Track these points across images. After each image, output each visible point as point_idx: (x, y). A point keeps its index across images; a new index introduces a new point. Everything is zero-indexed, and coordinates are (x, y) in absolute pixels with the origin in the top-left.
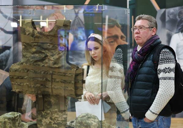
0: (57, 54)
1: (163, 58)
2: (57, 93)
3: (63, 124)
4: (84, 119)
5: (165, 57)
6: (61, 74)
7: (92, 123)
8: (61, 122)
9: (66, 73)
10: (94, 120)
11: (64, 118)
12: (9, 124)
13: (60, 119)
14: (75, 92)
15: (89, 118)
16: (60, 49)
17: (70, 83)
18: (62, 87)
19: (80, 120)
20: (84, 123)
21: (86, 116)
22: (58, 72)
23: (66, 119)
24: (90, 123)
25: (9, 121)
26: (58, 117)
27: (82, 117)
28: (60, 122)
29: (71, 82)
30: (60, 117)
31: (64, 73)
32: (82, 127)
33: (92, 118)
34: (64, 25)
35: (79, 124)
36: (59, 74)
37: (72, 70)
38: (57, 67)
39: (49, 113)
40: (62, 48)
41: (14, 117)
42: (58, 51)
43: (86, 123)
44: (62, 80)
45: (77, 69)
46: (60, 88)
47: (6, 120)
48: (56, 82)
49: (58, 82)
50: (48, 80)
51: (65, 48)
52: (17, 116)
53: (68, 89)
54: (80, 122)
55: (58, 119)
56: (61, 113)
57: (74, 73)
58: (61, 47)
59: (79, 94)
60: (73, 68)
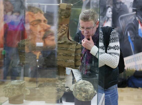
0: (60, 32)
1: (113, 38)
2: (59, 64)
3: (62, 89)
4: (83, 86)
5: (115, 37)
6: (63, 49)
7: (89, 89)
8: (61, 88)
9: (68, 48)
10: (90, 86)
11: (63, 85)
12: (17, 90)
13: (59, 86)
14: (75, 64)
15: (86, 85)
16: (63, 28)
17: (70, 56)
18: (63, 59)
19: (79, 87)
20: (83, 89)
21: (84, 84)
22: (61, 47)
23: (64, 86)
24: (88, 89)
25: (17, 88)
26: (58, 84)
27: (80, 84)
28: (59, 88)
29: (72, 55)
30: (60, 84)
31: (66, 48)
32: (81, 92)
33: (89, 85)
34: (66, 9)
35: (79, 89)
36: (62, 48)
37: (73, 45)
38: (61, 42)
39: (52, 81)
40: (65, 27)
41: (20, 84)
42: (61, 30)
43: (84, 89)
44: (64, 53)
45: (77, 45)
46: (62, 60)
47: (15, 87)
48: (59, 55)
49: (60, 55)
50: (53, 53)
51: (67, 27)
52: (23, 83)
53: (68, 61)
54: (79, 88)
55: (58, 86)
56: (61, 81)
57: (75, 48)
58: (63, 26)
59: (77, 65)
60: (73, 44)
